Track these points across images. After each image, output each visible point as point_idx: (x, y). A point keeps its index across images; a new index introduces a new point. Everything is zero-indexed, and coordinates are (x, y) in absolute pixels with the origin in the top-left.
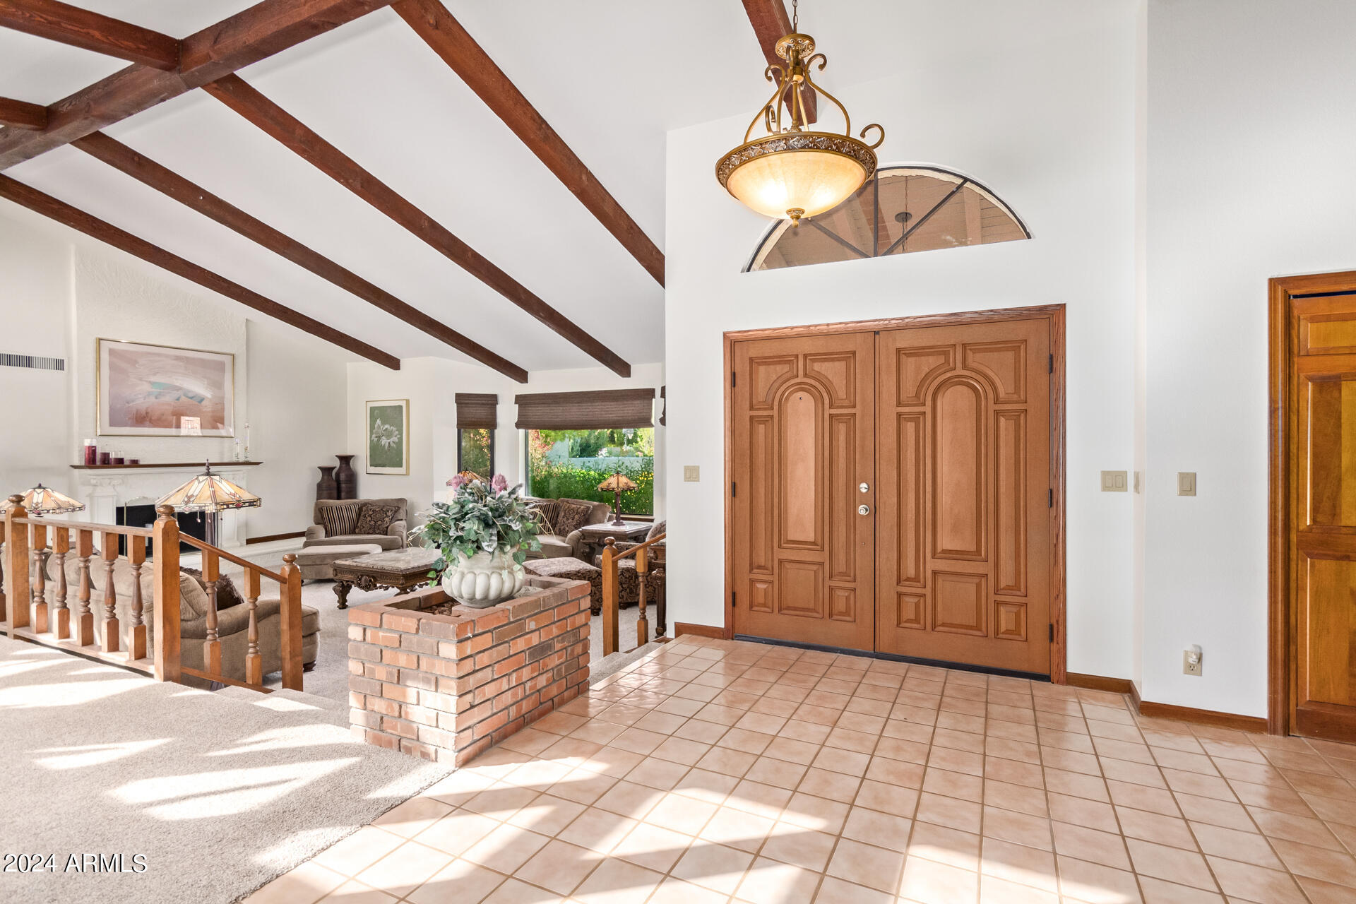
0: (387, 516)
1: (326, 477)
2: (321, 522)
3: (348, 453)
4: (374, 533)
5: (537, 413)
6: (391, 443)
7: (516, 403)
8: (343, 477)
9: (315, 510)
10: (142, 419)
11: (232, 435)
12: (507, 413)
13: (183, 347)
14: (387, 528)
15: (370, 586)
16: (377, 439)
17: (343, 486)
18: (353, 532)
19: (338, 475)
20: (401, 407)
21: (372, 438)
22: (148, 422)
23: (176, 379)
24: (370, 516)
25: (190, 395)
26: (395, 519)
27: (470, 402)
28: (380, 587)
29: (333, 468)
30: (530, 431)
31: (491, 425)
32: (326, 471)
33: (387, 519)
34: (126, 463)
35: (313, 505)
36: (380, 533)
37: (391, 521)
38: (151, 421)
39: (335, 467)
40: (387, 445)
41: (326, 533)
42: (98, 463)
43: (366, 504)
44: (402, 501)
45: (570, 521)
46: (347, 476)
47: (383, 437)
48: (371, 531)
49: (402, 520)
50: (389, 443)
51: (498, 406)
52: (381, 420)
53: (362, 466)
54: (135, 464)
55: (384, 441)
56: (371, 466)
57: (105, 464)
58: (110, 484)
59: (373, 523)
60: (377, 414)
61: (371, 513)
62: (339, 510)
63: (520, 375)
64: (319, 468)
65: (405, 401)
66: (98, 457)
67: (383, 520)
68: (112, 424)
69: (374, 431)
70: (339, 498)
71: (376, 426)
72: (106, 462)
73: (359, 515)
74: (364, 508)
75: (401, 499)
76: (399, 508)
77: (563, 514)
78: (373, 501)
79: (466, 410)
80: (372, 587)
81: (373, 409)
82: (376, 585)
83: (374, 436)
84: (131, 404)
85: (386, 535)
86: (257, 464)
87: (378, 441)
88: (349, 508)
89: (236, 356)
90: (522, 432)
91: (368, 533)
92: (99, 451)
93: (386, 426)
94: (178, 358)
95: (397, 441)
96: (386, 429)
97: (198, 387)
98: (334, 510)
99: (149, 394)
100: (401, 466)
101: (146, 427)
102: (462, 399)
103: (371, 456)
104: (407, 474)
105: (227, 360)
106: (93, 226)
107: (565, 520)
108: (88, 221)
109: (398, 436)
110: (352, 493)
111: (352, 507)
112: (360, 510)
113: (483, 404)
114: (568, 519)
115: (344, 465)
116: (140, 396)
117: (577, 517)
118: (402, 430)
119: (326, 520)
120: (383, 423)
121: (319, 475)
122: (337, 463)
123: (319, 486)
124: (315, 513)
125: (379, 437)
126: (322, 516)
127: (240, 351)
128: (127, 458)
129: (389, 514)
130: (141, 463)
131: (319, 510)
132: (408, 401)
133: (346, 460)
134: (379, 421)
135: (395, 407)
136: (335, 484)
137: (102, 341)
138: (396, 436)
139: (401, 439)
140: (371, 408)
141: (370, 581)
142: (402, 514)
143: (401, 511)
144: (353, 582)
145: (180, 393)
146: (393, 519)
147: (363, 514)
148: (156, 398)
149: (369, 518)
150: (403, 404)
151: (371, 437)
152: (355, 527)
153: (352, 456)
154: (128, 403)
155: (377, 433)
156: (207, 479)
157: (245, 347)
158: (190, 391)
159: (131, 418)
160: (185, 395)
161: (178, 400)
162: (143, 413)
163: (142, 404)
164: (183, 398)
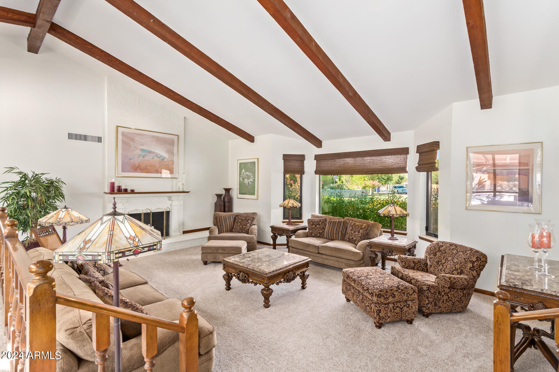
0: (248, 223)
1: (219, 200)
2: (216, 224)
3: (229, 187)
4: (242, 232)
5: (327, 165)
6: (250, 182)
7: (315, 160)
8: (226, 200)
9: (214, 218)
10: (137, 168)
11: (177, 177)
12: (310, 165)
13: (156, 131)
14: (248, 229)
15: (245, 280)
16: (242, 180)
17: (226, 204)
18: (231, 231)
19: (224, 198)
20: (254, 162)
21: (240, 180)
22: (139, 170)
23: (152, 148)
24: (240, 222)
25: (158, 156)
26: (252, 224)
27: (290, 159)
28: (252, 282)
29: (222, 195)
30: (321, 176)
31: (302, 172)
32: (219, 196)
33: (248, 225)
34: (129, 191)
35: (213, 215)
36: (244, 233)
37: (250, 226)
38: (140, 169)
39: (223, 194)
40: (247, 183)
41: (219, 231)
42: (116, 191)
43: (237, 216)
44: (255, 214)
45: (357, 233)
46: (228, 199)
47: (246, 179)
48: (240, 231)
49: (255, 225)
50: (248, 182)
51: (305, 161)
52: (244, 170)
53: (235, 194)
54: (133, 192)
55: (246, 181)
56: (239, 194)
57: (120, 192)
58: (121, 202)
59: (241, 226)
60: (243, 166)
61: (240, 221)
62: (225, 218)
63: (318, 143)
64: (216, 194)
65: (257, 159)
66: (116, 189)
67: (246, 225)
68: (123, 171)
69: (241, 176)
70: (224, 211)
71: (242, 173)
72: (120, 191)
73: (235, 221)
74: (237, 218)
75: (255, 213)
76: (254, 218)
77: (351, 228)
78: (241, 214)
79: (288, 164)
80: (246, 281)
81: (241, 164)
82: (249, 281)
83: (241, 178)
84: (131, 161)
85: (248, 234)
86: (188, 192)
87: (243, 181)
88: (229, 217)
89: (179, 136)
90: (318, 176)
91: (239, 232)
92: (116, 185)
93: (247, 173)
94: (153, 137)
95: (252, 181)
96: (247, 174)
97: (162, 152)
98: (223, 218)
99: (140, 156)
100: (254, 194)
101: (138, 172)
102: (286, 158)
103: (239, 189)
104: (257, 199)
105: (175, 138)
106: (108, 59)
107: (353, 232)
108: (106, 56)
109: (253, 178)
110: (230, 210)
111: (231, 217)
112: (235, 218)
113: (297, 160)
114: (355, 232)
115: (227, 194)
116: (136, 156)
117: (361, 231)
118: (255, 175)
119: (219, 224)
120: (246, 171)
121: (216, 197)
122: (223, 192)
123: (216, 204)
124: (214, 219)
125: (243, 179)
126: (217, 221)
127: (181, 133)
128: (129, 189)
129: (249, 221)
130: (136, 191)
131: (215, 218)
132: (258, 159)
133: (228, 190)
134: (243, 170)
135: (252, 163)
136: (223, 203)
137: (118, 127)
138: (252, 178)
139: (254, 180)
140: (240, 163)
141: (245, 276)
142: (255, 222)
143: (255, 220)
144: (234, 275)
145: (154, 155)
146: (252, 225)
147: (236, 221)
148: (143, 158)
149: (239, 224)
150: (256, 161)
151: (240, 178)
152: (233, 228)
153: (231, 189)
154: (130, 160)
155: (242, 177)
156: (110, 220)
157: (183, 131)
158: (158, 154)
159: (131, 168)
160: (156, 156)
161: (153, 158)
162: (137, 165)
163: (137, 161)
164: (155, 157)
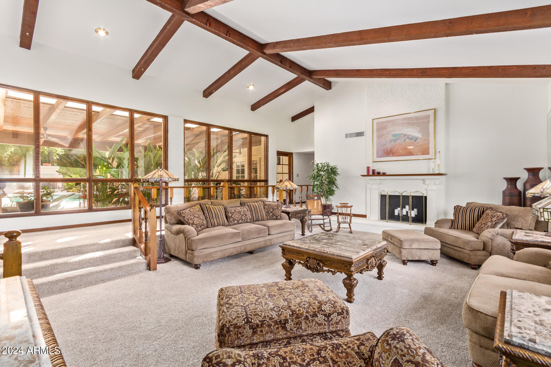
0: (491, 221)
1: (510, 186)
10: (389, 153)
11: (434, 157)
13: (408, 112)
18: (471, 230)
22: (391, 155)
23: (404, 131)
25: (410, 137)
29: (518, 179)
32: (511, 181)
34: (381, 174)
41: (451, 225)
42: (371, 174)
43: (489, 209)
46: (532, 186)
48: (477, 232)
54: (384, 174)
58: (376, 184)
59: (480, 225)
62: (465, 210)
64: (504, 178)
66: (371, 172)
67: (486, 224)
68: (378, 156)
72: (376, 174)
73: (481, 217)
74: (486, 212)
84: (384, 146)
88: (473, 209)
89: (437, 109)
92: (371, 169)
94: (404, 119)
97: (414, 132)
98: (462, 208)
99: (392, 140)
101: (390, 157)
105: (431, 113)
111: (477, 209)
112: (483, 212)
115: (531, 177)
119: (455, 216)
126: (454, 212)
128: (382, 171)
129: (495, 219)
130: (387, 174)
133: (533, 172)
137: (374, 120)
145: (406, 137)
148: (395, 142)
152: (474, 226)
153: (542, 168)
157: (444, 101)
158: (410, 135)
159: (384, 153)
160: (408, 138)
161: (404, 141)
162: (389, 150)
163: (389, 146)
164: (407, 140)
